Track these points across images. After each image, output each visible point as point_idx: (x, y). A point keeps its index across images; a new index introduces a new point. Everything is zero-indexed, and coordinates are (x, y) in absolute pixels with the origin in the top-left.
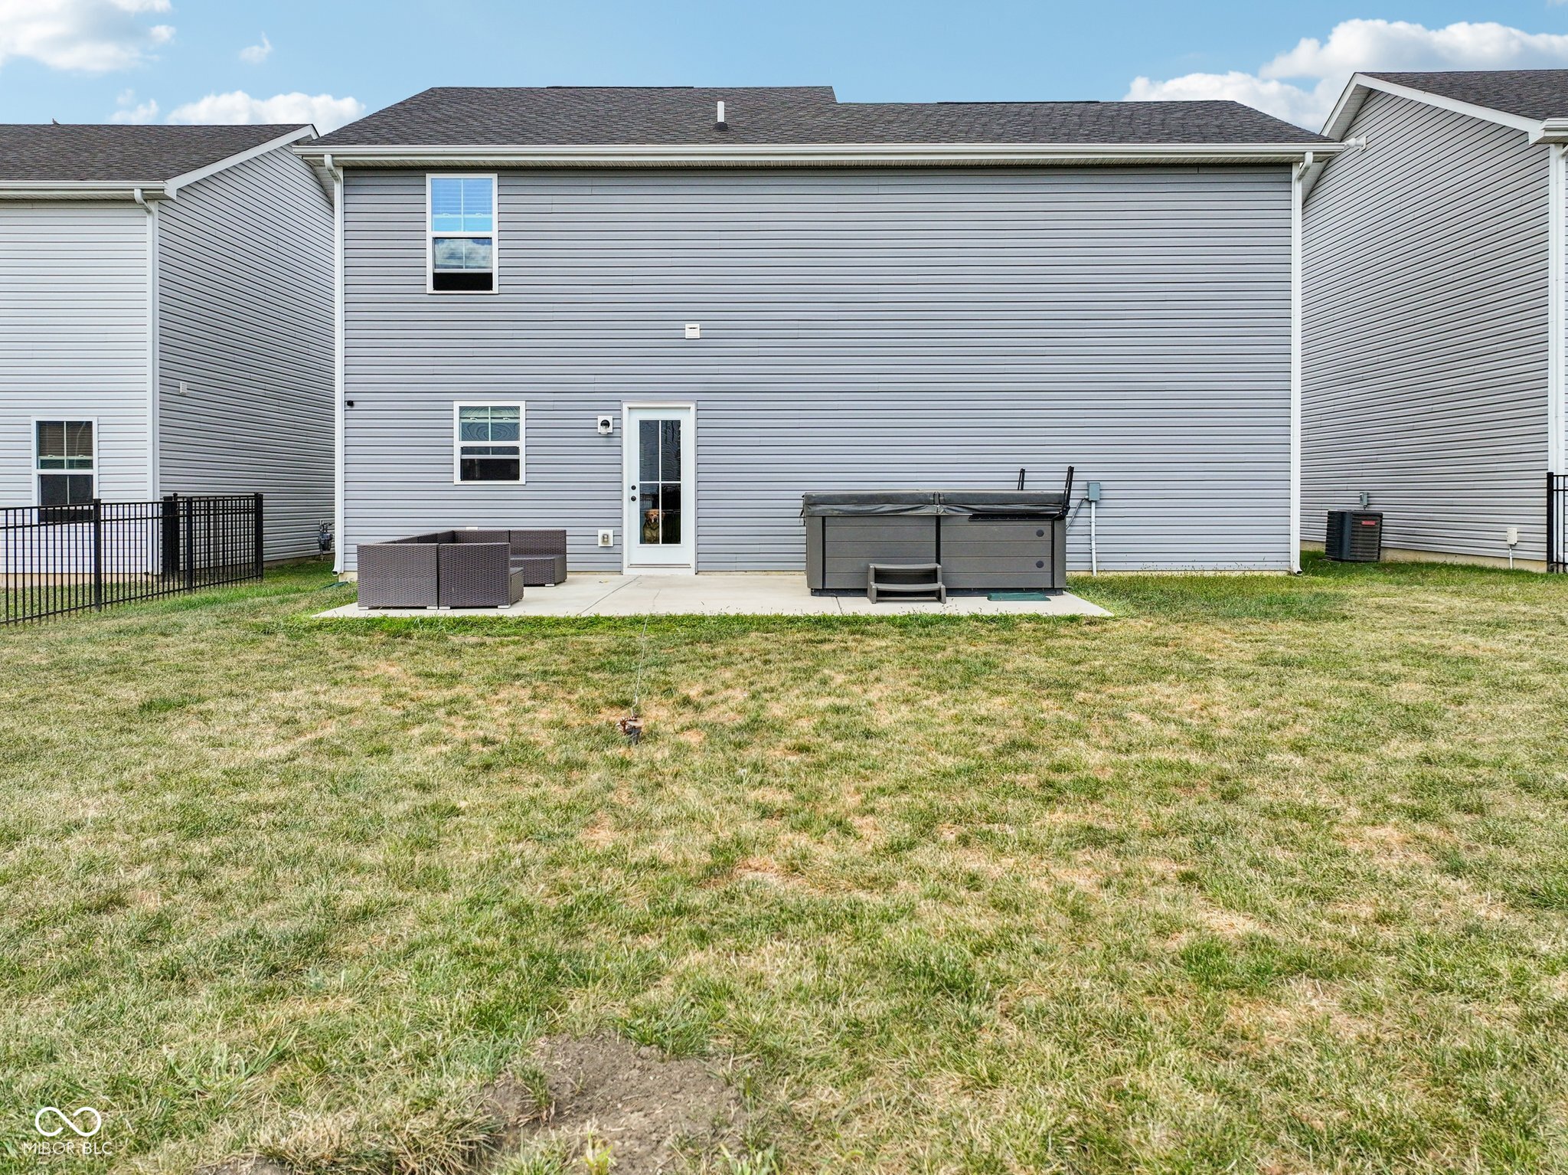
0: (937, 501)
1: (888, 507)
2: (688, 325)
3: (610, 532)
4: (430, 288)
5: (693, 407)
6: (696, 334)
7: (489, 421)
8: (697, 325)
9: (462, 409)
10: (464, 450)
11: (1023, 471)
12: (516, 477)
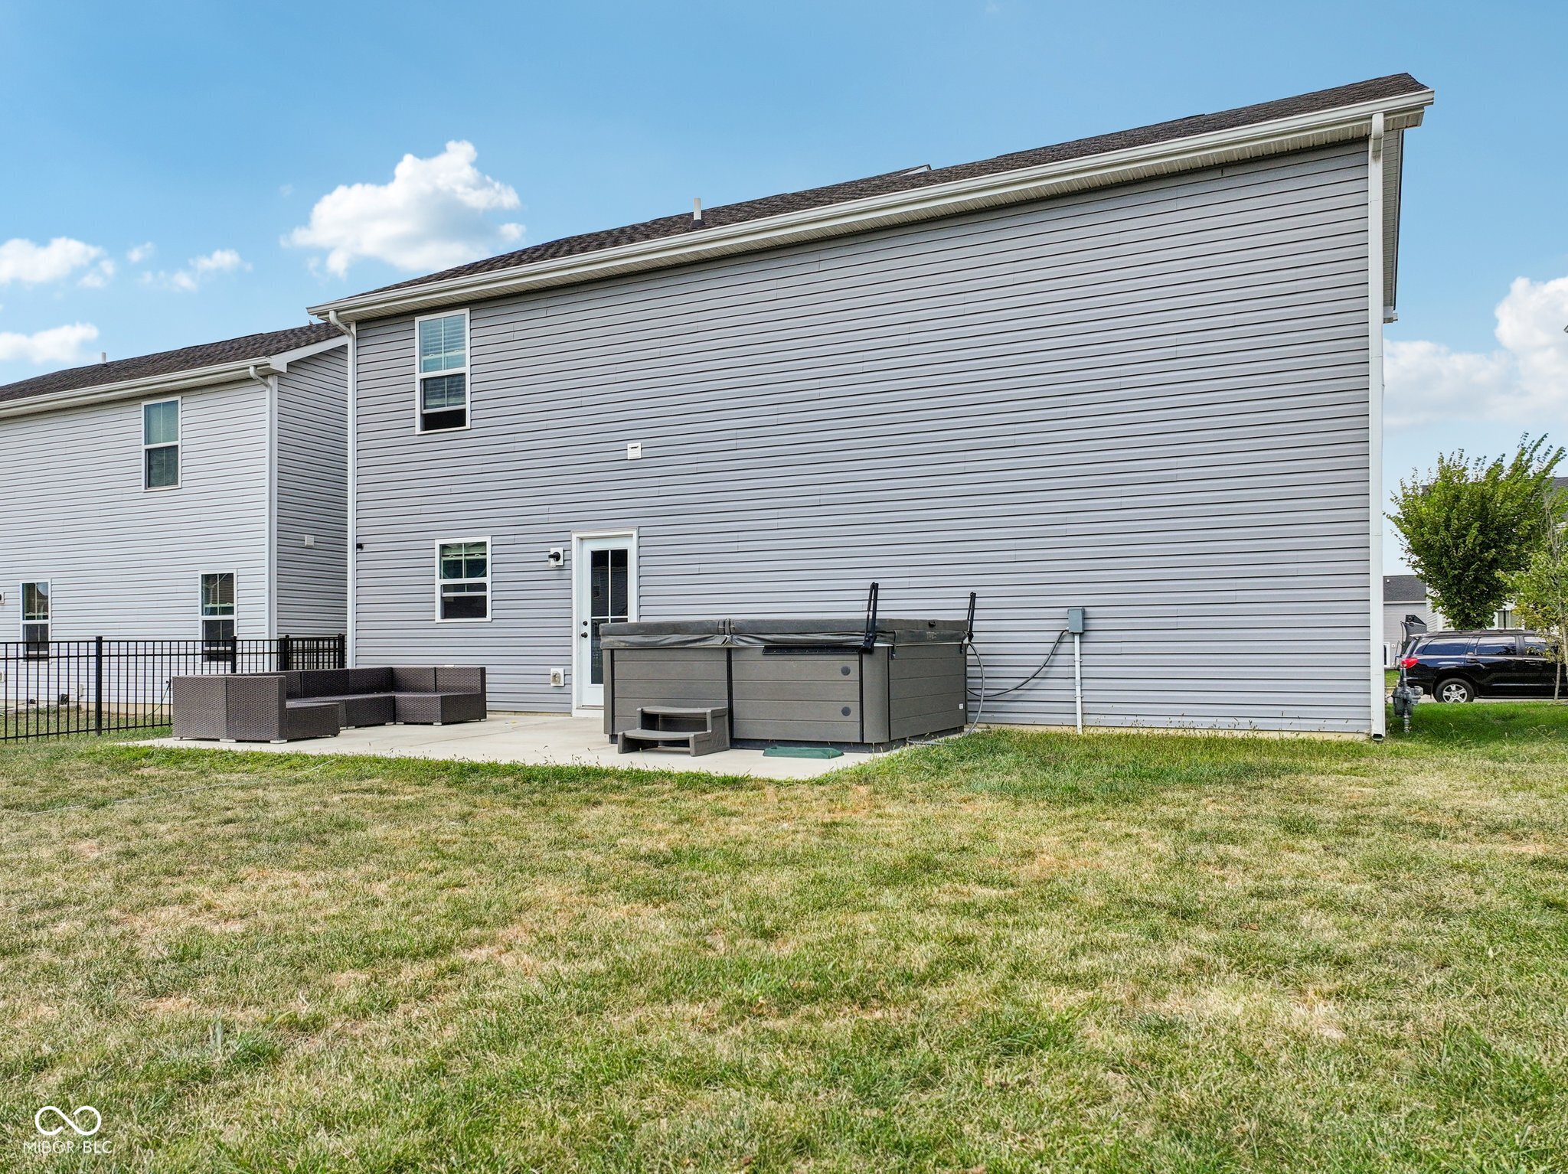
0: (727, 631)
1: (675, 638)
2: (630, 445)
3: (560, 671)
4: (418, 430)
5: (635, 533)
6: (637, 453)
7: (463, 558)
8: (638, 444)
9: (444, 547)
10: (446, 588)
11: (973, 596)
12: (484, 615)
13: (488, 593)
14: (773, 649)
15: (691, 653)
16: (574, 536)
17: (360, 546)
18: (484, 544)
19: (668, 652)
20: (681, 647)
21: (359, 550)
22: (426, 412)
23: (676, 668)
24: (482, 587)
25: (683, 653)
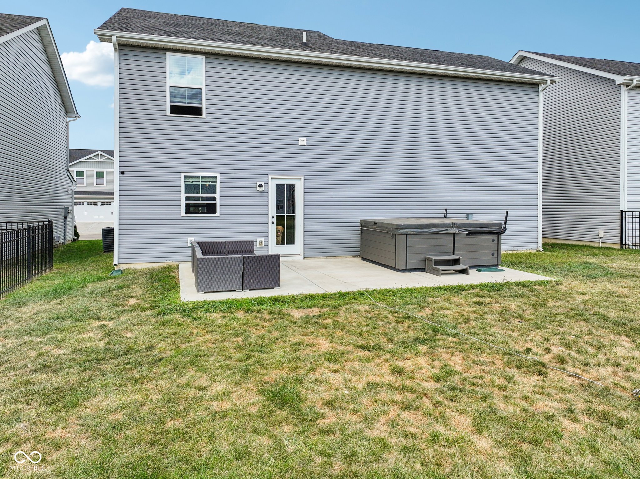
0: (454, 227)
1: (434, 230)
2: (301, 139)
3: (263, 239)
4: (168, 113)
5: (302, 178)
6: (304, 143)
7: (201, 183)
8: (305, 139)
9: (186, 177)
10: (187, 198)
11: (446, 210)
12: (215, 212)
13: (218, 202)
14: (471, 233)
15: (440, 235)
16: (270, 177)
17: (123, 173)
18: (216, 177)
19: (431, 235)
20: (437, 233)
21: (121, 175)
22: (172, 104)
23: (432, 241)
24: (214, 199)
25: (437, 235)
